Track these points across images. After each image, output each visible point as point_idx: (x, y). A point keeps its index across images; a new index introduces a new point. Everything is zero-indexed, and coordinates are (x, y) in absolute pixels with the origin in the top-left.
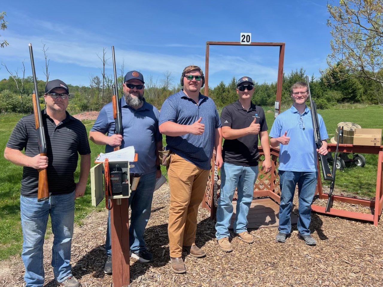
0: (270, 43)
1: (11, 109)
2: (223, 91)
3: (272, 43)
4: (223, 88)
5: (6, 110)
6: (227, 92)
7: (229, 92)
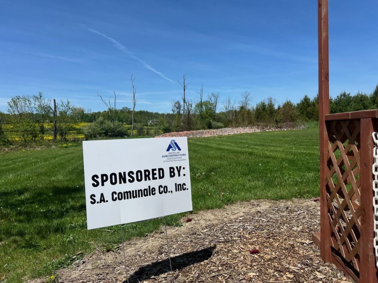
1: (104, 133)
5: (100, 134)
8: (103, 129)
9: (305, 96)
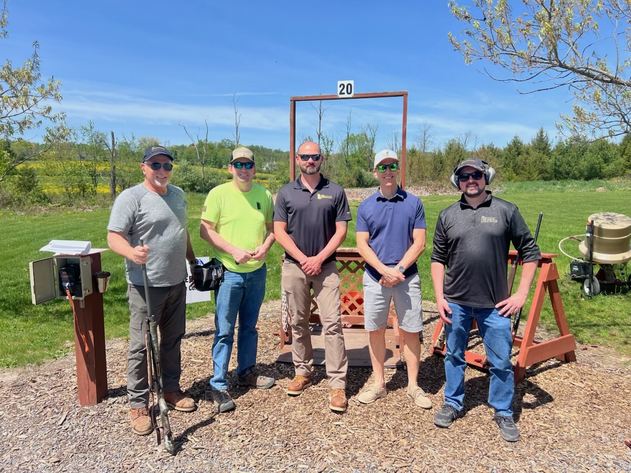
0: (384, 93)
2: (517, 153)
4: (517, 148)
6: (525, 155)
7: (527, 153)
9: (515, 137)
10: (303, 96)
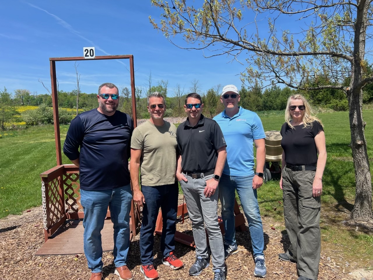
0: (116, 56)
1: (47, 120)
2: (244, 96)
3: (117, 56)
4: (244, 93)
5: (43, 122)
6: (248, 97)
7: (249, 96)
8: (46, 117)
9: (243, 87)
10: (59, 57)
